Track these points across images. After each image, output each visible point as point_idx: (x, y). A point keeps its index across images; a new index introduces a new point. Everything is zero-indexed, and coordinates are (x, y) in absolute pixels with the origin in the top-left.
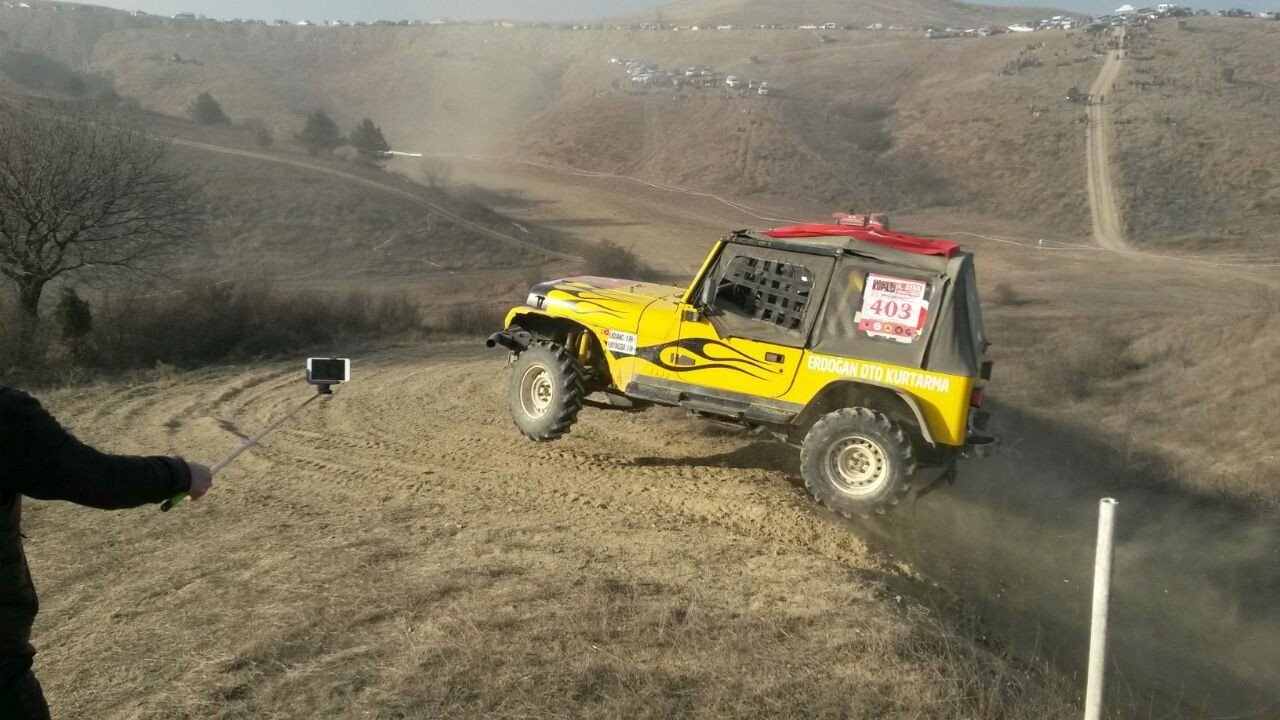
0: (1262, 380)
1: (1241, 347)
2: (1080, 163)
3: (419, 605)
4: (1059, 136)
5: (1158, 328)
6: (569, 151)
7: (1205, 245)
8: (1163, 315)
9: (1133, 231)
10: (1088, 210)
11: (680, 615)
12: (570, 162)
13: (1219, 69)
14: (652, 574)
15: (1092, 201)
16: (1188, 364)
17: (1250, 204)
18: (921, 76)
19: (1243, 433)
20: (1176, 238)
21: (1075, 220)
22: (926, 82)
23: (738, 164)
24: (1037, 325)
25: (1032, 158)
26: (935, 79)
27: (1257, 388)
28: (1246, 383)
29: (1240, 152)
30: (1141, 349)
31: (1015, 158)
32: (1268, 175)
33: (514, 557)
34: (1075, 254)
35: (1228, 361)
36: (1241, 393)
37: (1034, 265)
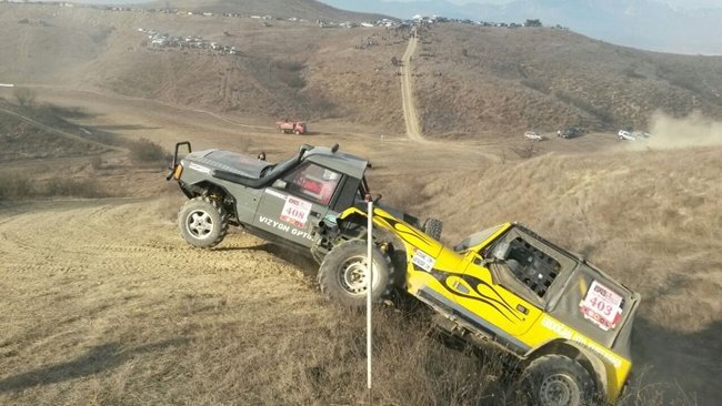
0: (482, 201)
1: (473, 186)
2: (399, 96)
3: (92, 314)
4: (389, 82)
5: (436, 179)
6: (114, 84)
7: (457, 137)
8: (440, 172)
9: (425, 131)
10: (403, 120)
11: (224, 303)
12: (116, 90)
13: (461, 49)
14: (206, 291)
15: (405, 116)
16: (450, 195)
17: (477, 117)
18: (318, 48)
19: (474, 226)
20: (444, 134)
21: (398, 126)
22: (321, 51)
23: (221, 94)
24: (382, 179)
25: (376, 93)
26: (325, 50)
27: (481, 204)
28: (476, 203)
29: (471, 91)
30: (430, 189)
31: (368, 93)
32: (484, 102)
33: (134, 292)
34: (398, 143)
35: (468, 193)
36: (473, 207)
37: (380, 149)
